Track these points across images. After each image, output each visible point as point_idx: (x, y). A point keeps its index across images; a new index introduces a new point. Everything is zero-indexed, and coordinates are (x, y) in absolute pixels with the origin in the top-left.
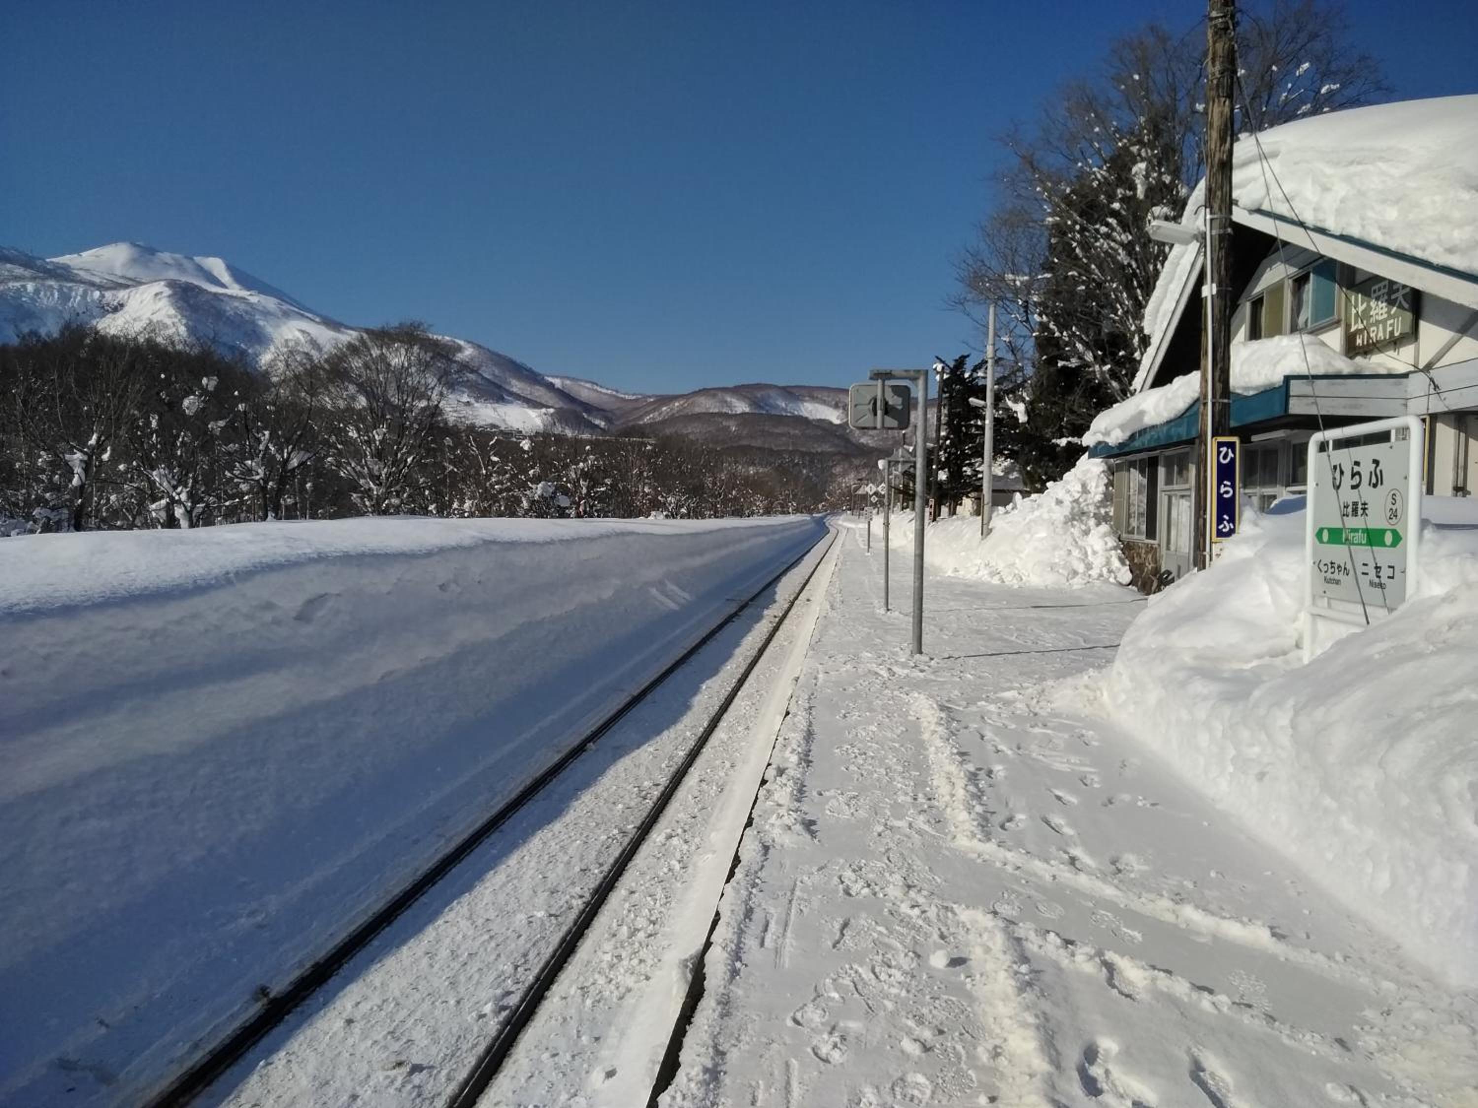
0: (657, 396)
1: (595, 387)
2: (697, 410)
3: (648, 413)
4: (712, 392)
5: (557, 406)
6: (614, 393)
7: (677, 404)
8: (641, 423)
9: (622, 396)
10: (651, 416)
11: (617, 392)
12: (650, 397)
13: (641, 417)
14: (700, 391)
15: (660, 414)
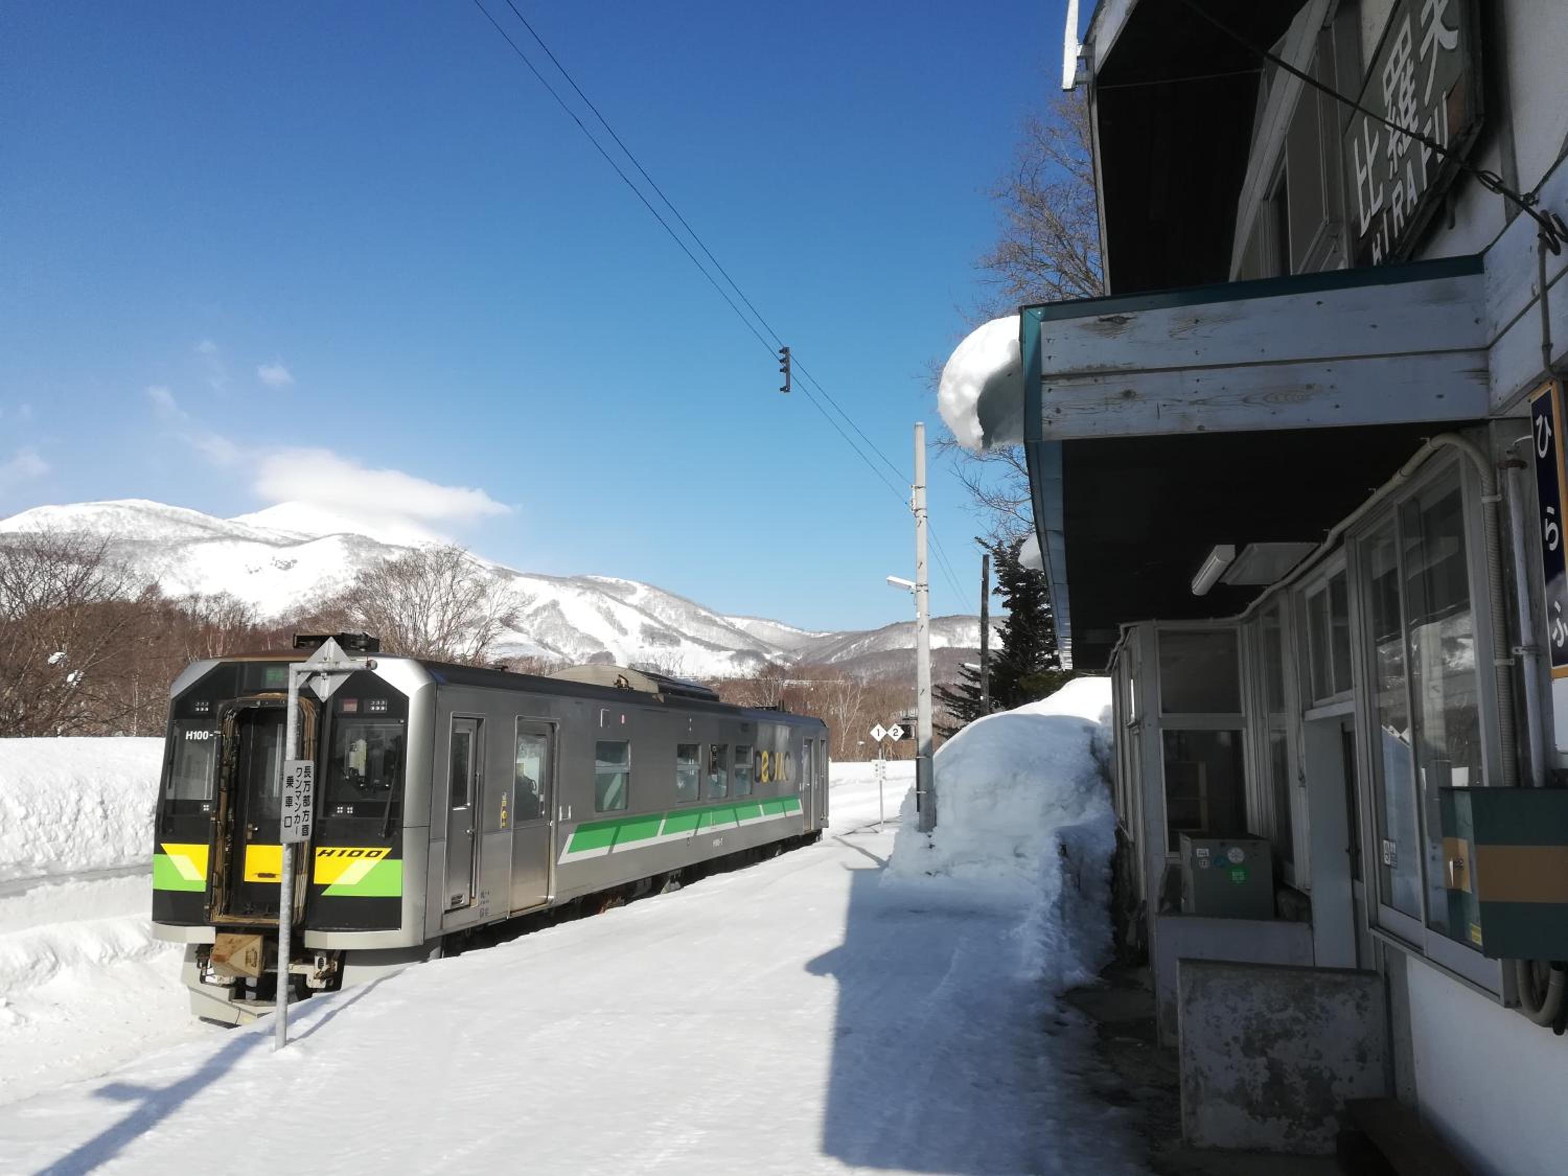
0: (845, 633)
1: (779, 626)
2: (890, 647)
3: (835, 652)
4: (907, 626)
5: (738, 648)
6: (800, 632)
7: (867, 641)
8: (828, 662)
9: (808, 634)
10: (839, 654)
11: (803, 630)
12: (838, 634)
13: (829, 657)
14: (892, 625)
15: (848, 653)
